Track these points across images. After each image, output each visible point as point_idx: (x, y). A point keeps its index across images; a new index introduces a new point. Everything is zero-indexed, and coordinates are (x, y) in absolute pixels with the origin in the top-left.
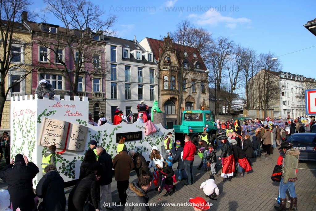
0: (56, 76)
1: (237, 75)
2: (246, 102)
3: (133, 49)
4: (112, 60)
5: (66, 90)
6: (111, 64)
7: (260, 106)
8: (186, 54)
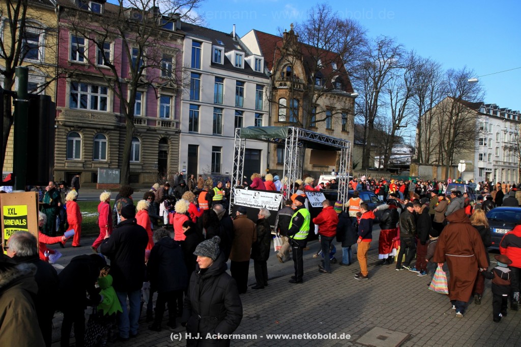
0: (97, 87)
1: (405, 105)
2: (416, 151)
3: (231, 49)
4: (193, 66)
5: (114, 111)
6: (192, 73)
7: (439, 160)
8: (319, 62)
